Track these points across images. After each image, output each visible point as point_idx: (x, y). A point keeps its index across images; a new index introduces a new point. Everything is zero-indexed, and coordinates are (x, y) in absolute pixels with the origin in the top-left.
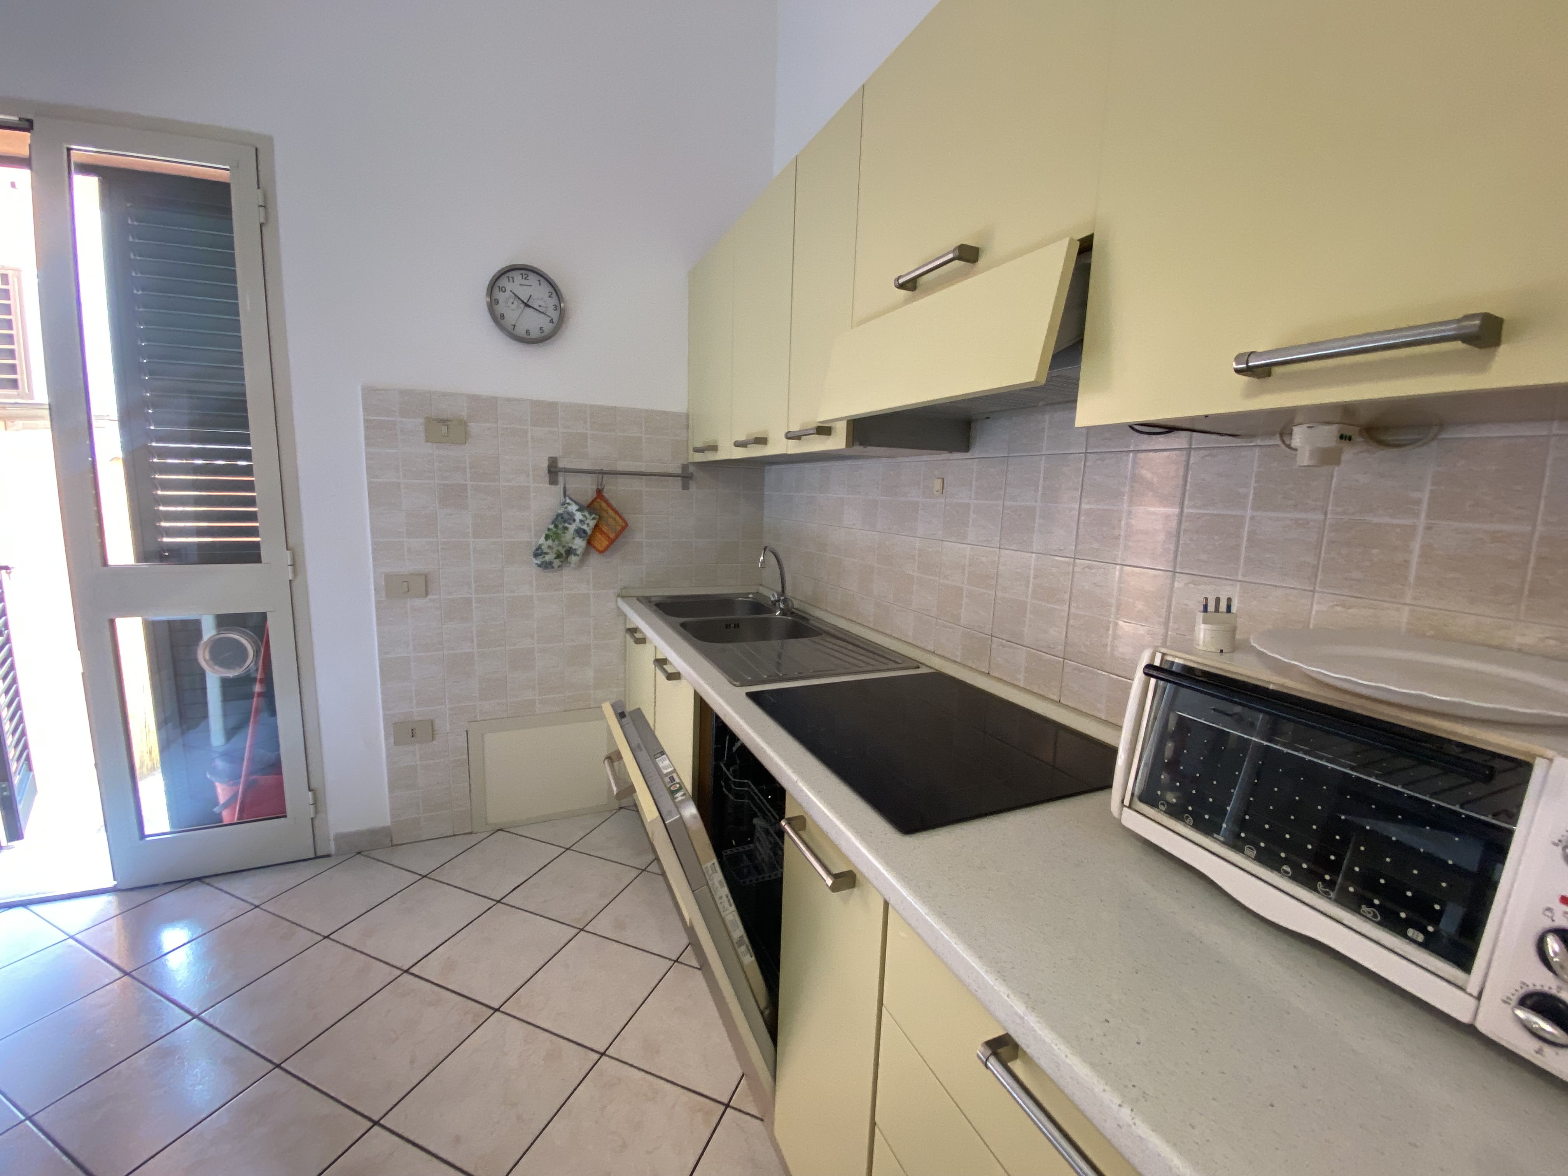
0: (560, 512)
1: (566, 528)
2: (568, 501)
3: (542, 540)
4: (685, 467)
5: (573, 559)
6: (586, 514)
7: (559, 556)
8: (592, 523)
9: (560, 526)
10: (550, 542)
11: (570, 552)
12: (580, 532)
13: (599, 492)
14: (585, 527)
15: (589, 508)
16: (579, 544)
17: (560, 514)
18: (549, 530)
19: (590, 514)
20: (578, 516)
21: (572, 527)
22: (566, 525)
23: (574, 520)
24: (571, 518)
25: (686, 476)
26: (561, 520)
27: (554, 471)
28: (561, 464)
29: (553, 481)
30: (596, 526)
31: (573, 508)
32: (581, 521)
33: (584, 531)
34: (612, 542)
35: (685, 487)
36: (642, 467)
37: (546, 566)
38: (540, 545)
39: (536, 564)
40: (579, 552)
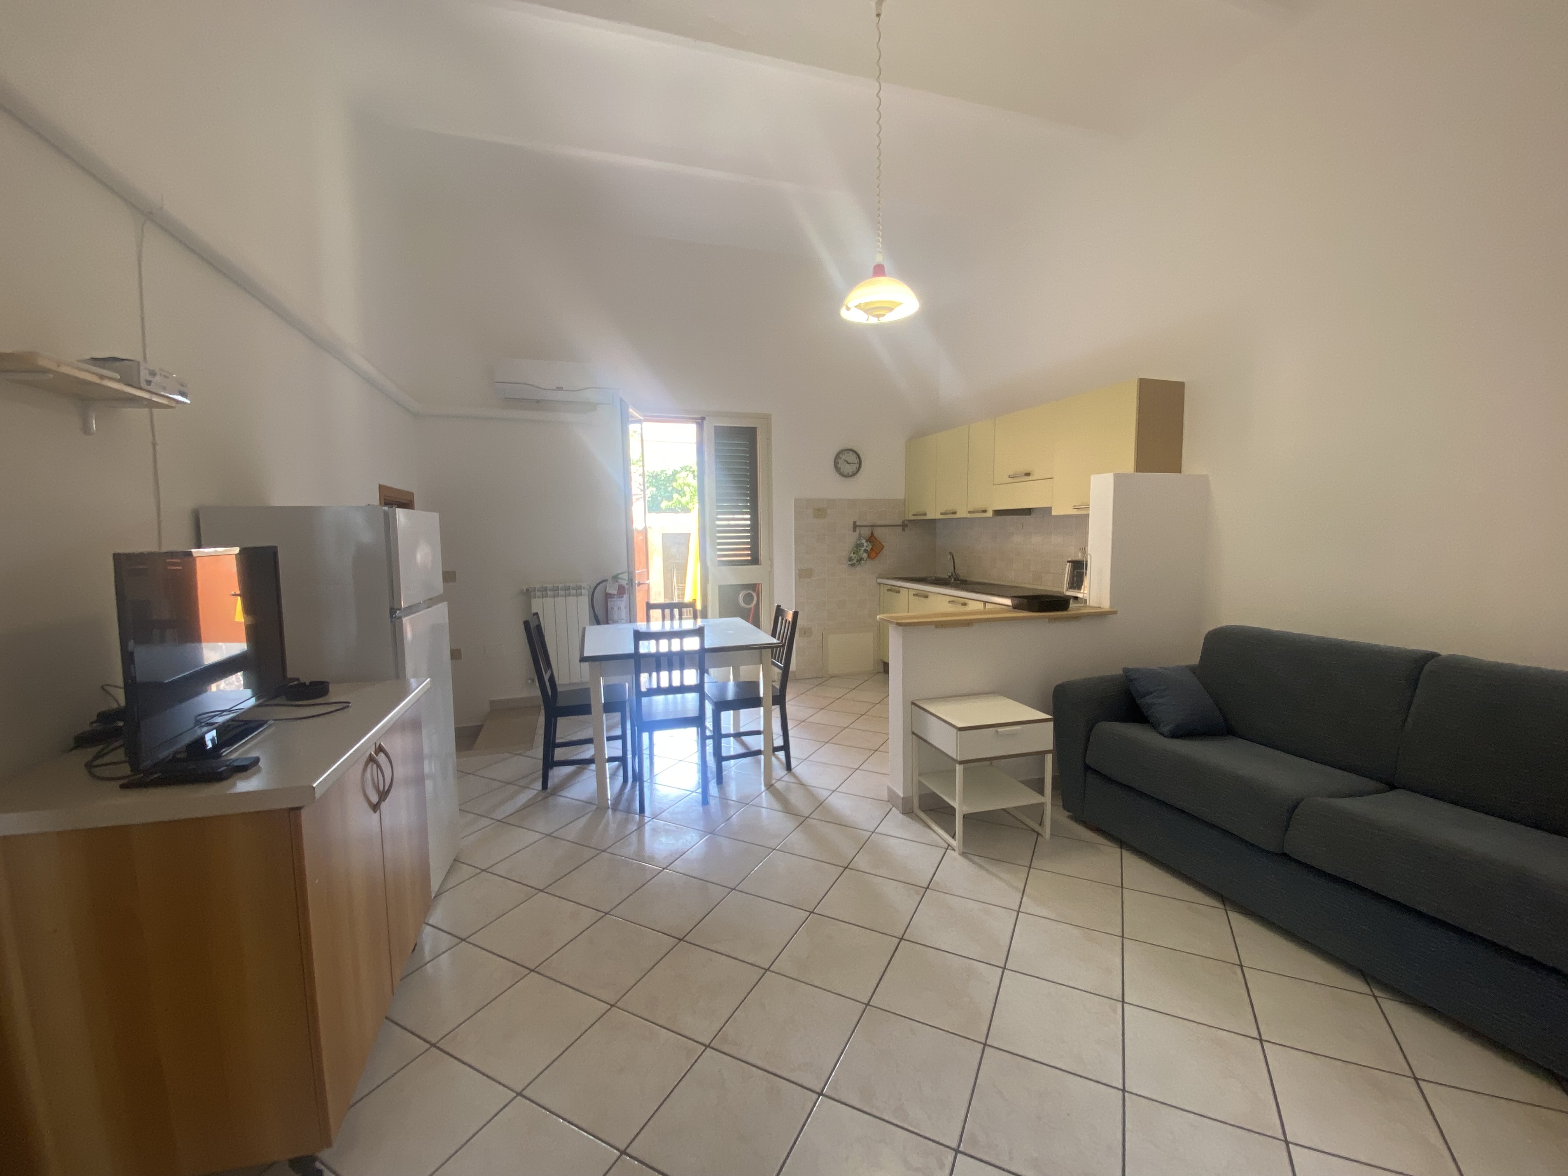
0: (858, 543)
1: (860, 550)
2: (862, 538)
3: (852, 555)
4: (903, 522)
5: (862, 562)
6: (869, 543)
7: (857, 561)
8: (870, 547)
9: (859, 549)
10: (855, 555)
11: (861, 559)
12: (866, 551)
13: (872, 534)
14: (868, 549)
15: (868, 540)
16: (865, 555)
17: (859, 544)
18: (855, 550)
19: (870, 543)
20: (865, 544)
21: (863, 549)
22: (861, 548)
23: (864, 546)
24: (862, 545)
25: (904, 525)
26: (858, 546)
27: (855, 526)
28: (858, 524)
29: (854, 531)
30: (872, 548)
31: (864, 541)
32: (867, 546)
33: (867, 550)
34: (877, 554)
35: (904, 530)
36: (888, 523)
37: (853, 565)
38: (852, 557)
39: (849, 564)
40: (865, 559)
